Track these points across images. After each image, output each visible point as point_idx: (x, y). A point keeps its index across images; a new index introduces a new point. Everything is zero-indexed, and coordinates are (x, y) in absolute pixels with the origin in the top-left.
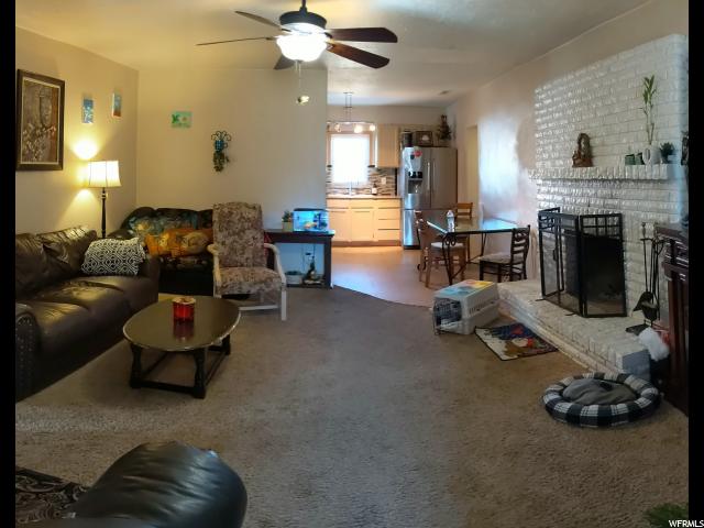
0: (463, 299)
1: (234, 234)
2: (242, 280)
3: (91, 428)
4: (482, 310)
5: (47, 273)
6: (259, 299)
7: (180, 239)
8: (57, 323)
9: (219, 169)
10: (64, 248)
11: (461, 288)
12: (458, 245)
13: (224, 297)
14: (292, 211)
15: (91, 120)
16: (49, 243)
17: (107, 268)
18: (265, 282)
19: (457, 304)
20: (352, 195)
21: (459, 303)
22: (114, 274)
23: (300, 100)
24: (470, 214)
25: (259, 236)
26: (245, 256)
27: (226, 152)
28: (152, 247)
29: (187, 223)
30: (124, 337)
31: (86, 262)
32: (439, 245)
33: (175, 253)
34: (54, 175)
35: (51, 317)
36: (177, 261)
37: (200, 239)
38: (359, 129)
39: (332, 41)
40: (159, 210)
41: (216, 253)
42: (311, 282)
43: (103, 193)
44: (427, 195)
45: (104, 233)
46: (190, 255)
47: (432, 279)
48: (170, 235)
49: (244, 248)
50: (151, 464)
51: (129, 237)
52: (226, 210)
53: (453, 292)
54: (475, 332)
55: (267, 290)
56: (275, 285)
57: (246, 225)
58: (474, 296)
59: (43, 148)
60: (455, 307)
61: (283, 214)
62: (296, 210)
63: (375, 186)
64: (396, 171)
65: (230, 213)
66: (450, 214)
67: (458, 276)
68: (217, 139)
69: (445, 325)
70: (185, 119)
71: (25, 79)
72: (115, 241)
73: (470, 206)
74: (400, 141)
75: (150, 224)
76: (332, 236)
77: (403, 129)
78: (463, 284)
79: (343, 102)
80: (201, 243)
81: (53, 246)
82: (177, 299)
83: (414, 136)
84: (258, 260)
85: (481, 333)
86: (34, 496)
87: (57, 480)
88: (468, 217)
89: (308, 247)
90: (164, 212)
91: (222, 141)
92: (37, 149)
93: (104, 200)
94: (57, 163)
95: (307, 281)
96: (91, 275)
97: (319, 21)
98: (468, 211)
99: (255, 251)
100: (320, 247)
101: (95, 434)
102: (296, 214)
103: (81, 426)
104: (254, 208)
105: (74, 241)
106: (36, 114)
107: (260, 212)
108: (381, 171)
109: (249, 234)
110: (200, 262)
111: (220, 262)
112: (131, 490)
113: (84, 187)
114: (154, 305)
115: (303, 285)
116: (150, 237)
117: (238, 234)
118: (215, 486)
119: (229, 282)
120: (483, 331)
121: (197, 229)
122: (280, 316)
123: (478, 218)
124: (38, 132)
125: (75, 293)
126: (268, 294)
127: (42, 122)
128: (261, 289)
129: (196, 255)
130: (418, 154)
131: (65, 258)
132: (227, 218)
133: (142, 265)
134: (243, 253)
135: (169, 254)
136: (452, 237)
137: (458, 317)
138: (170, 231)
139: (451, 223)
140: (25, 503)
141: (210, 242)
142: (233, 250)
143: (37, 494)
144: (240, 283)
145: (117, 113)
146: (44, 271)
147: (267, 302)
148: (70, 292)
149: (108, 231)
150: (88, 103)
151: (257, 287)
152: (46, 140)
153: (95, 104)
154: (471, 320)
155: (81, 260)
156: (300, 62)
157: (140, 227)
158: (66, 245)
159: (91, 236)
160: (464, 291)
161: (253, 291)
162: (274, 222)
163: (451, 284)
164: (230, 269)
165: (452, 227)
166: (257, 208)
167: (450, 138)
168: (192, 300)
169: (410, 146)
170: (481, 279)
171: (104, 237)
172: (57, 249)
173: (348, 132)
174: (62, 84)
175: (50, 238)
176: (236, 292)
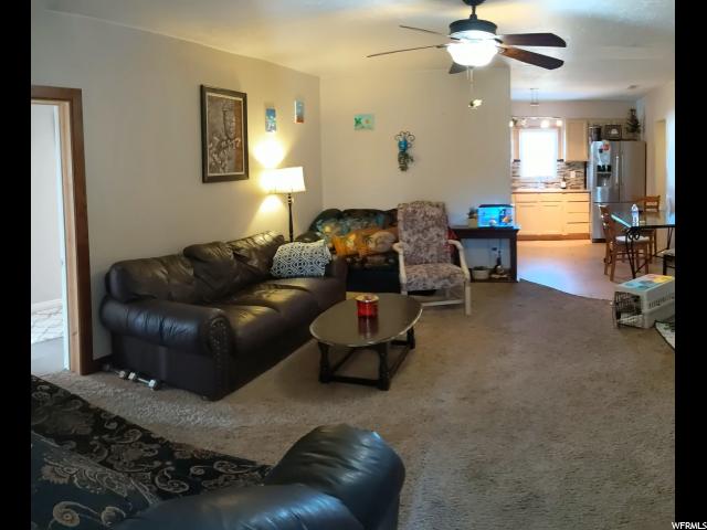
0: (643, 294)
1: (419, 232)
2: (426, 276)
3: (286, 421)
4: (662, 304)
5: (238, 278)
6: (444, 294)
7: (366, 238)
8: (249, 325)
9: (404, 168)
10: (253, 254)
11: (642, 282)
12: (642, 238)
13: (410, 293)
14: (477, 208)
15: (275, 128)
16: (239, 249)
17: (295, 271)
18: (449, 278)
19: (637, 299)
20: (542, 188)
21: (638, 297)
22: (302, 276)
23: (472, 105)
24: (657, 207)
25: (442, 233)
26: (430, 253)
27: (410, 152)
28: (340, 248)
29: (373, 223)
30: (312, 336)
31: (275, 266)
32: (623, 239)
33: (362, 253)
34: (241, 184)
35: (243, 320)
36: (364, 260)
37: (386, 237)
38: (545, 123)
39: (504, 46)
40: (346, 211)
41: (401, 252)
42: (497, 276)
43: (289, 199)
44: (616, 188)
45: (291, 237)
46: (376, 254)
47: (617, 272)
48: (357, 235)
49: (428, 246)
50: (324, 442)
51: (316, 239)
52: (410, 209)
53: (634, 285)
54: (654, 326)
55: (452, 285)
56: (459, 281)
57: (430, 223)
58: (654, 290)
59: (229, 159)
60: (636, 301)
61: (469, 211)
62: (482, 206)
63: (564, 180)
64: (585, 165)
65: (415, 212)
66: (635, 208)
67: (643, 269)
68: (401, 139)
69: (625, 319)
70: (367, 122)
71: (208, 94)
72: (302, 244)
73: (657, 199)
74: (589, 135)
75: (337, 225)
76: (517, 230)
77: (591, 123)
78: (645, 278)
79: (529, 98)
80: (387, 241)
81: (242, 252)
82: (361, 297)
83: (603, 130)
84: (443, 257)
85: (661, 328)
86: (233, 477)
87: (253, 463)
88: (655, 210)
89: (494, 242)
90: (351, 213)
91: (405, 141)
92: (223, 161)
93: (290, 205)
94: (243, 173)
95: (494, 276)
96: (280, 278)
97: (489, 27)
98: (656, 204)
99: (439, 248)
100: (506, 242)
101: (289, 426)
102: (481, 210)
103: (276, 419)
104: (438, 206)
105: (262, 246)
106: (220, 128)
107: (444, 210)
108: (570, 165)
109: (433, 232)
110: (386, 261)
111: (405, 260)
112: (305, 464)
113: (270, 194)
114: (343, 303)
115: (490, 280)
116: (337, 239)
117: (422, 232)
118: (373, 462)
119: (413, 279)
120: (664, 326)
121: (384, 228)
122: (465, 311)
123: (665, 211)
124: (224, 144)
125: (265, 296)
126: (452, 288)
127: (227, 135)
128: (446, 285)
129: (384, 254)
130: (607, 147)
131: (255, 263)
132: (411, 218)
133: (329, 267)
134: (428, 251)
135: (357, 254)
136: (635, 231)
137: (639, 312)
138: (357, 233)
139: (636, 217)
140: (227, 483)
141: (397, 241)
142: (417, 247)
143: (236, 475)
144: (424, 280)
145: (300, 119)
146: (235, 276)
147: (453, 296)
148: (260, 295)
149: (296, 235)
150: (271, 112)
151: (441, 283)
152: (231, 151)
153: (277, 113)
154: (651, 314)
155: (270, 263)
156: (471, 68)
157: (327, 229)
158: (255, 250)
159: (279, 241)
160: (645, 285)
161: (438, 286)
162: (459, 219)
163: (634, 277)
164: (415, 267)
165: (636, 221)
166: (441, 207)
167: (639, 132)
168: (376, 298)
169: (599, 139)
170: (665, 274)
171: (292, 241)
172: (247, 255)
173: (534, 127)
174: (244, 96)
175: (239, 245)
176: (421, 289)
